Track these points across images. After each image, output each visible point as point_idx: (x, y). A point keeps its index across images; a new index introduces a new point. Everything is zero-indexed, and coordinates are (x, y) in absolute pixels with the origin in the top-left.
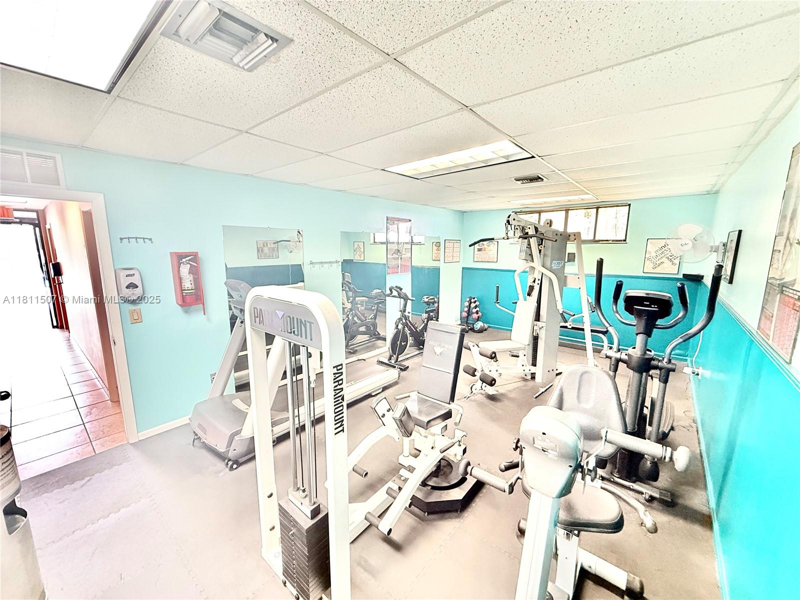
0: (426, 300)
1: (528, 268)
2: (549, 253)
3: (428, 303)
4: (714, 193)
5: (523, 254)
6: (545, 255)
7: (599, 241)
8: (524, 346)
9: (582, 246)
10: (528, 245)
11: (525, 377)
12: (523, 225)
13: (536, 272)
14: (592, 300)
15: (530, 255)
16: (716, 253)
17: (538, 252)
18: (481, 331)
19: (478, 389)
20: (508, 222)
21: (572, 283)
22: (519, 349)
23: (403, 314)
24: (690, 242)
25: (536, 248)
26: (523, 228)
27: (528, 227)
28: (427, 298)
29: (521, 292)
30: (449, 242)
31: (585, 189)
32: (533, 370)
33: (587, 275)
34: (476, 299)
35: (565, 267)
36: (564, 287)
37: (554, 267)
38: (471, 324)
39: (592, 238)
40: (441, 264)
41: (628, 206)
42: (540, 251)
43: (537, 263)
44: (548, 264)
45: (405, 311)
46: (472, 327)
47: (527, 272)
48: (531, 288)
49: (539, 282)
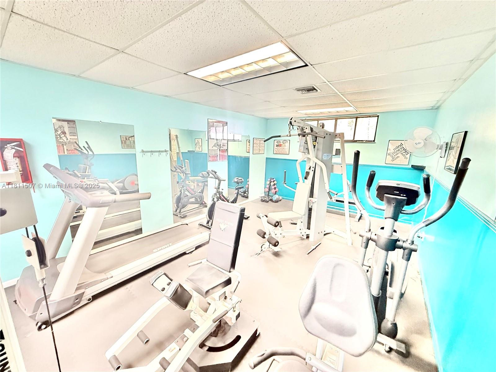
0: (236, 180)
1: (306, 158)
2: (321, 147)
3: (238, 183)
4: (436, 109)
5: (302, 148)
6: (318, 149)
7: (357, 141)
8: (301, 216)
9: (345, 144)
10: (306, 141)
11: (302, 236)
12: (302, 126)
13: (311, 162)
14: (350, 183)
15: (307, 149)
16: (440, 150)
17: (313, 147)
18: (277, 202)
19: (266, 248)
20: (291, 123)
21: (337, 170)
22: (297, 218)
23: (217, 191)
24: (423, 141)
25: (311, 144)
26: (302, 128)
27: (306, 127)
28: (237, 179)
29: (301, 176)
30: (257, 140)
31: (348, 102)
32: (308, 232)
33: (347, 165)
34: (274, 179)
35: (333, 159)
36: (331, 173)
37: (325, 158)
38: (271, 196)
39: (352, 139)
40: (251, 155)
41: (377, 117)
42: (314, 146)
43: (312, 155)
44: (320, 157)
45: (219, 188)
46: (271, 199)
47: (305, 161)
48: (308, 173)
49: (313, 169)
